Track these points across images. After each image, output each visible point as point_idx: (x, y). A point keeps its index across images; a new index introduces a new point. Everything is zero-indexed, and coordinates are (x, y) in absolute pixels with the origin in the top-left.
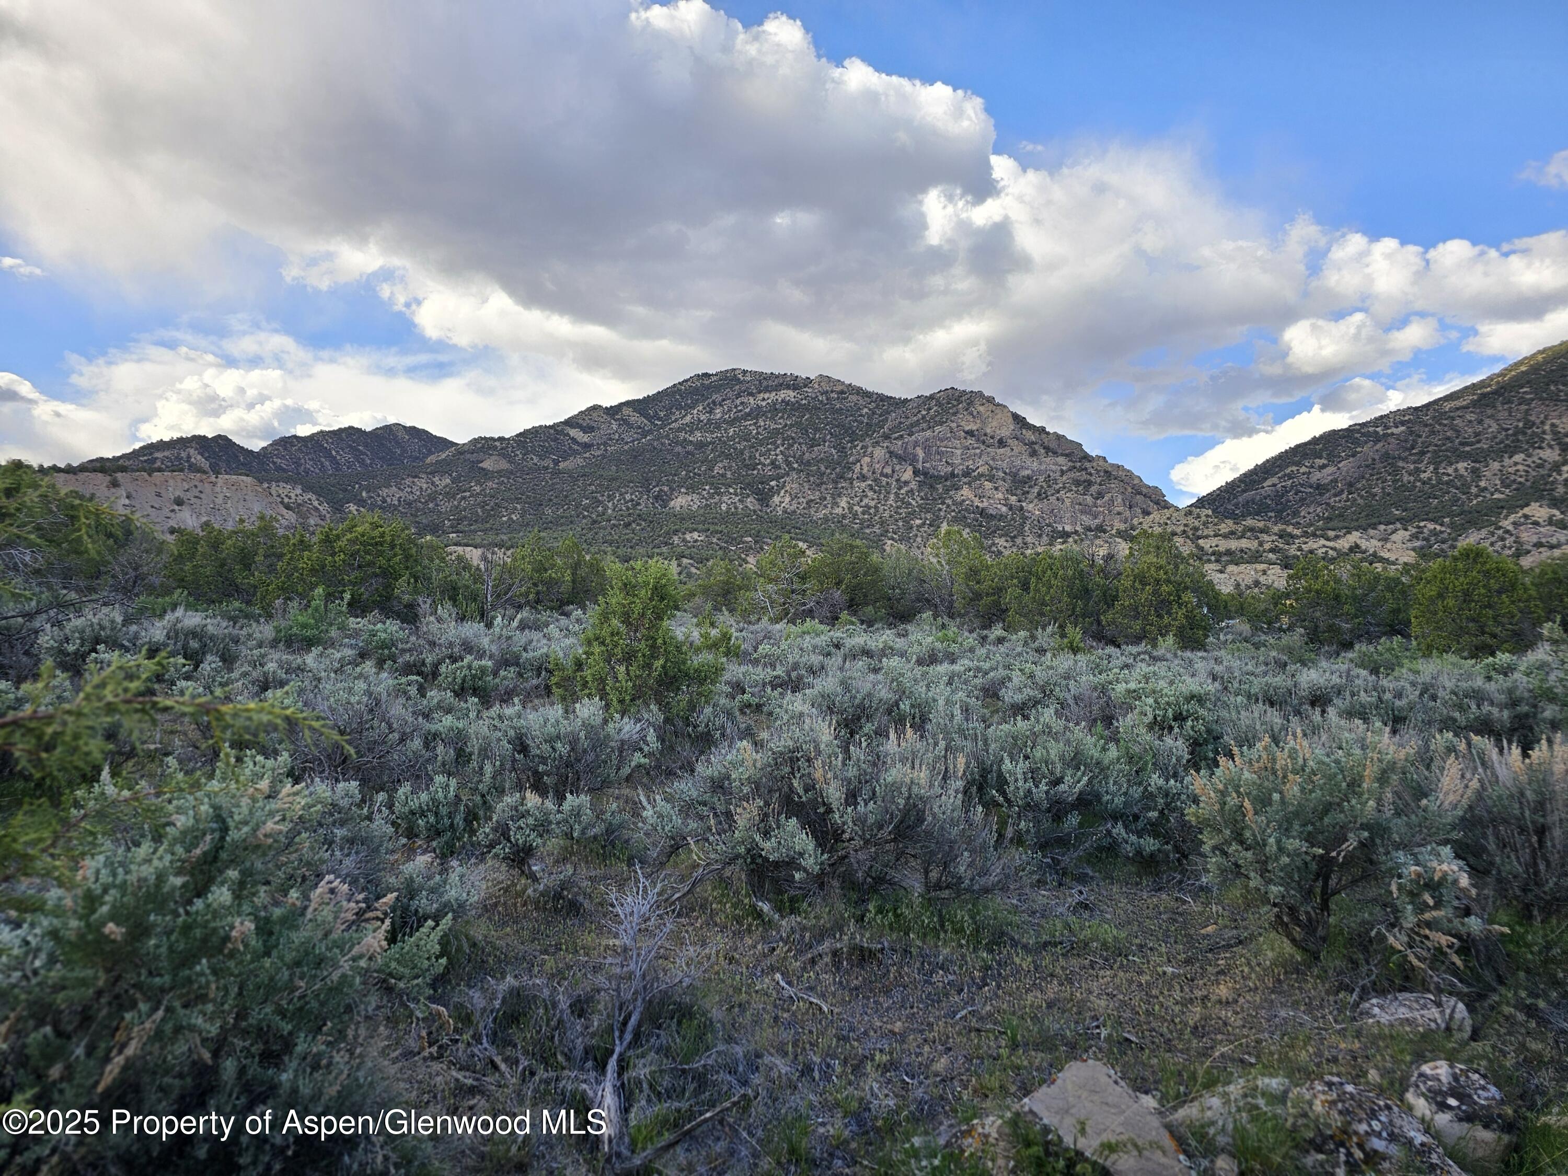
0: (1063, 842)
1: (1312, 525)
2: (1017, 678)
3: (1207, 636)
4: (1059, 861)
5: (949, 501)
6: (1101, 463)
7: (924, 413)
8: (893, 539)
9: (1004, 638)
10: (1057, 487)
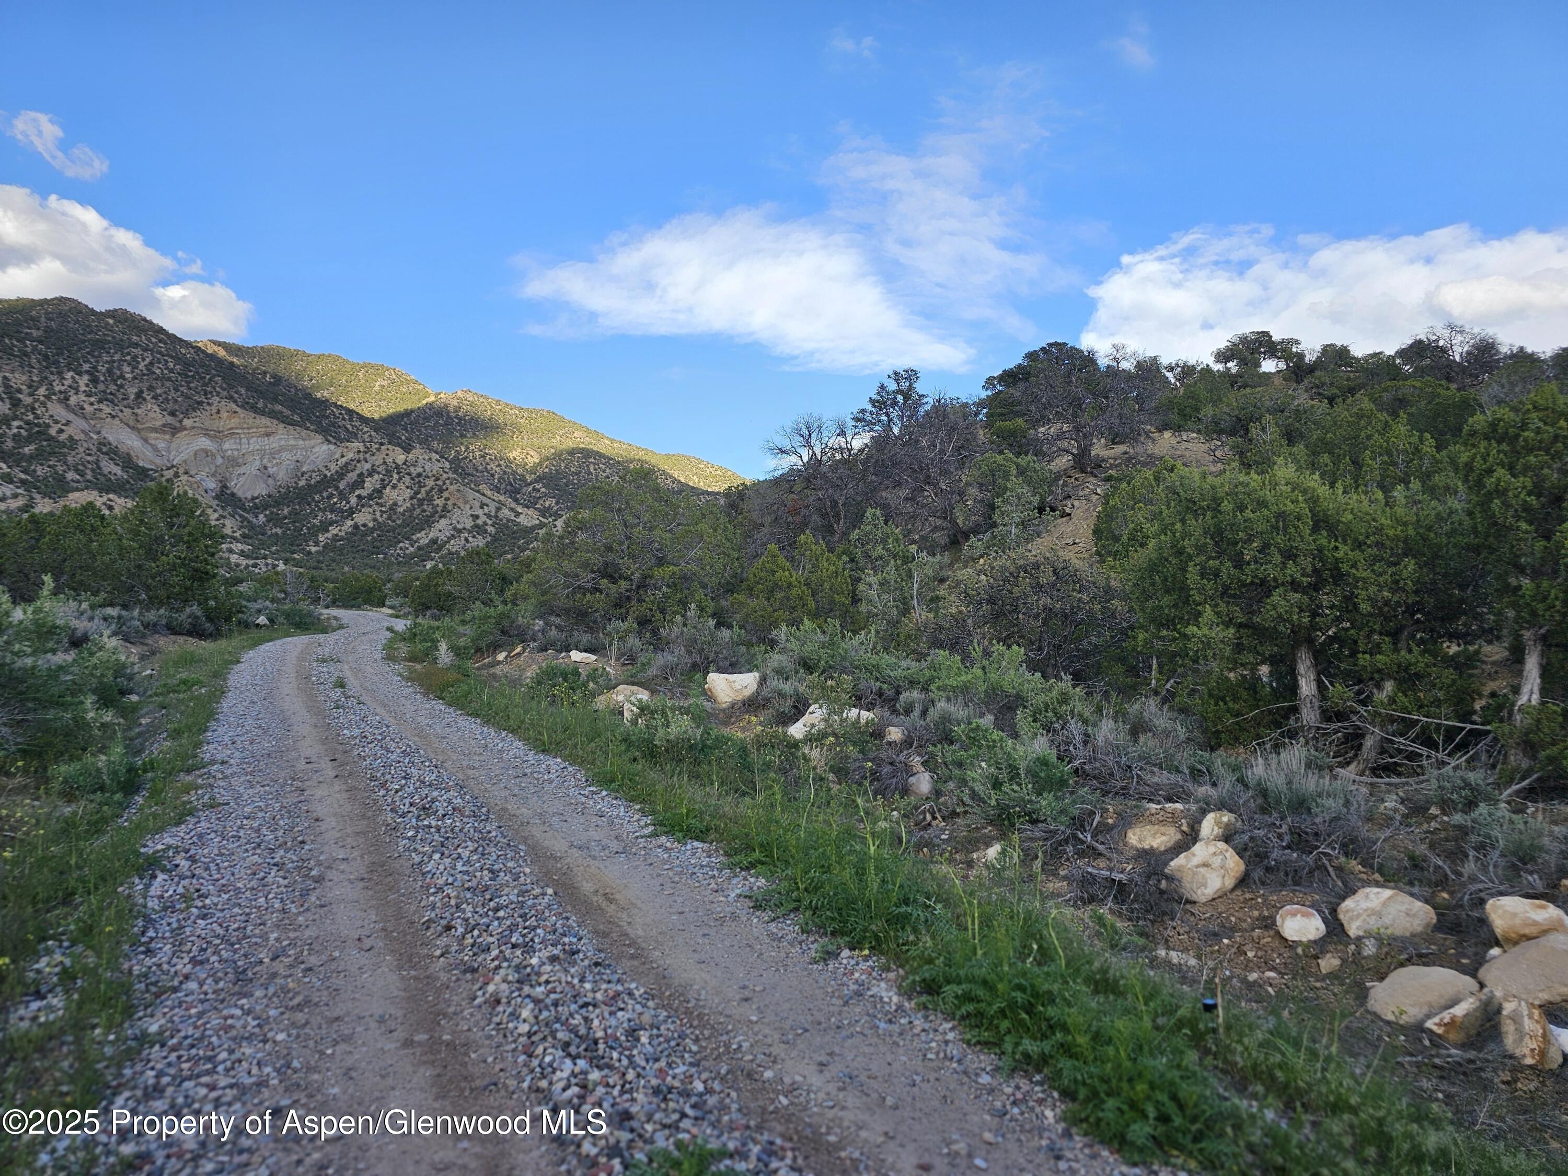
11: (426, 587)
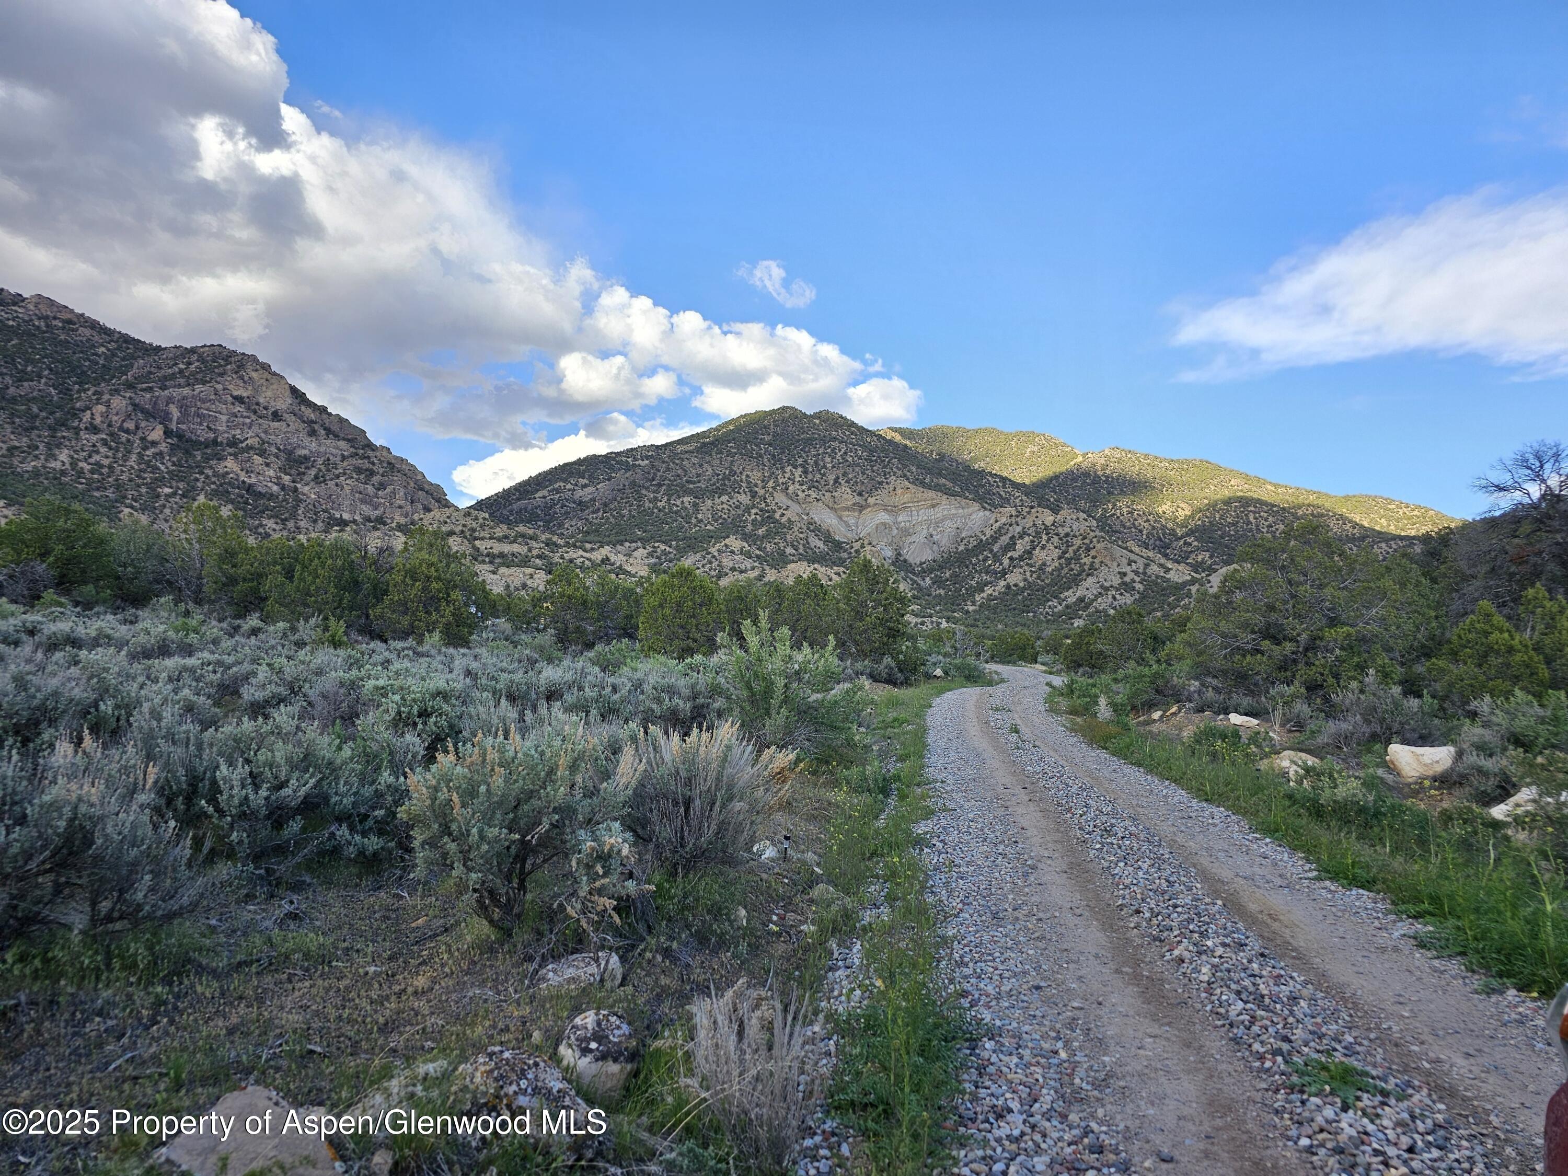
0: (281, 850)
1: (573, 537)
2: (263, 672)
3: (471, 634)
4: (274, 871)
5: (209, 472)
6: (385, 454)
7: (182, 366)
8: (132, 507)
9: (259, 629)
10: (337, 472)
11: (1077, 645)
